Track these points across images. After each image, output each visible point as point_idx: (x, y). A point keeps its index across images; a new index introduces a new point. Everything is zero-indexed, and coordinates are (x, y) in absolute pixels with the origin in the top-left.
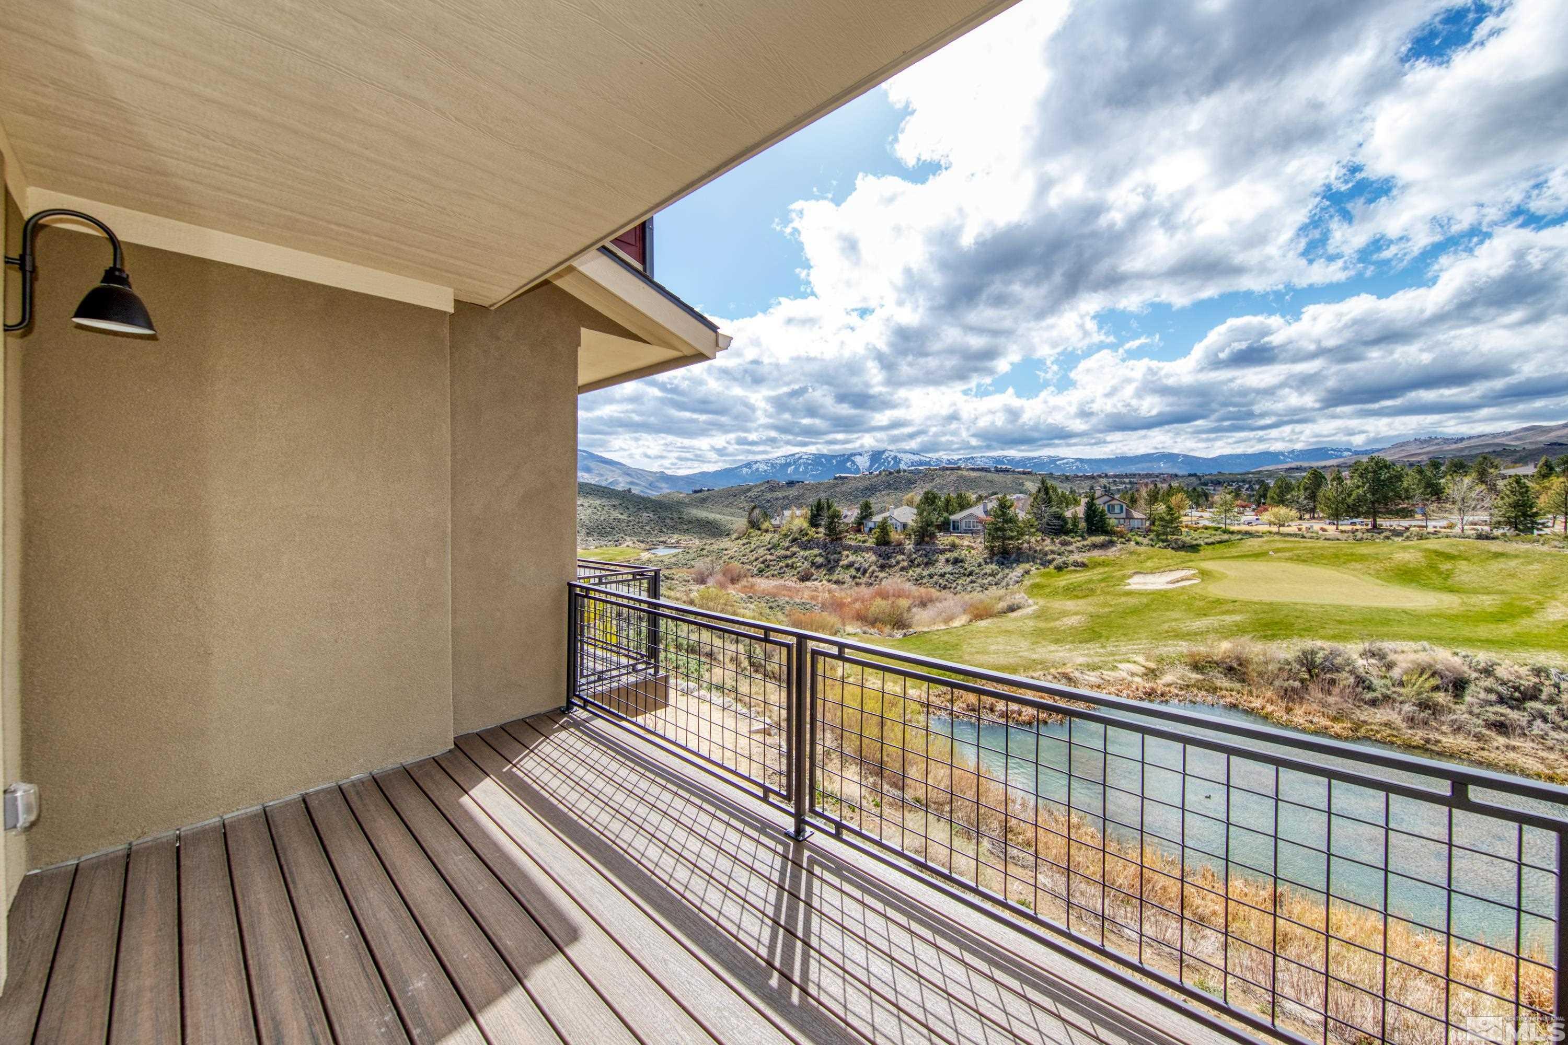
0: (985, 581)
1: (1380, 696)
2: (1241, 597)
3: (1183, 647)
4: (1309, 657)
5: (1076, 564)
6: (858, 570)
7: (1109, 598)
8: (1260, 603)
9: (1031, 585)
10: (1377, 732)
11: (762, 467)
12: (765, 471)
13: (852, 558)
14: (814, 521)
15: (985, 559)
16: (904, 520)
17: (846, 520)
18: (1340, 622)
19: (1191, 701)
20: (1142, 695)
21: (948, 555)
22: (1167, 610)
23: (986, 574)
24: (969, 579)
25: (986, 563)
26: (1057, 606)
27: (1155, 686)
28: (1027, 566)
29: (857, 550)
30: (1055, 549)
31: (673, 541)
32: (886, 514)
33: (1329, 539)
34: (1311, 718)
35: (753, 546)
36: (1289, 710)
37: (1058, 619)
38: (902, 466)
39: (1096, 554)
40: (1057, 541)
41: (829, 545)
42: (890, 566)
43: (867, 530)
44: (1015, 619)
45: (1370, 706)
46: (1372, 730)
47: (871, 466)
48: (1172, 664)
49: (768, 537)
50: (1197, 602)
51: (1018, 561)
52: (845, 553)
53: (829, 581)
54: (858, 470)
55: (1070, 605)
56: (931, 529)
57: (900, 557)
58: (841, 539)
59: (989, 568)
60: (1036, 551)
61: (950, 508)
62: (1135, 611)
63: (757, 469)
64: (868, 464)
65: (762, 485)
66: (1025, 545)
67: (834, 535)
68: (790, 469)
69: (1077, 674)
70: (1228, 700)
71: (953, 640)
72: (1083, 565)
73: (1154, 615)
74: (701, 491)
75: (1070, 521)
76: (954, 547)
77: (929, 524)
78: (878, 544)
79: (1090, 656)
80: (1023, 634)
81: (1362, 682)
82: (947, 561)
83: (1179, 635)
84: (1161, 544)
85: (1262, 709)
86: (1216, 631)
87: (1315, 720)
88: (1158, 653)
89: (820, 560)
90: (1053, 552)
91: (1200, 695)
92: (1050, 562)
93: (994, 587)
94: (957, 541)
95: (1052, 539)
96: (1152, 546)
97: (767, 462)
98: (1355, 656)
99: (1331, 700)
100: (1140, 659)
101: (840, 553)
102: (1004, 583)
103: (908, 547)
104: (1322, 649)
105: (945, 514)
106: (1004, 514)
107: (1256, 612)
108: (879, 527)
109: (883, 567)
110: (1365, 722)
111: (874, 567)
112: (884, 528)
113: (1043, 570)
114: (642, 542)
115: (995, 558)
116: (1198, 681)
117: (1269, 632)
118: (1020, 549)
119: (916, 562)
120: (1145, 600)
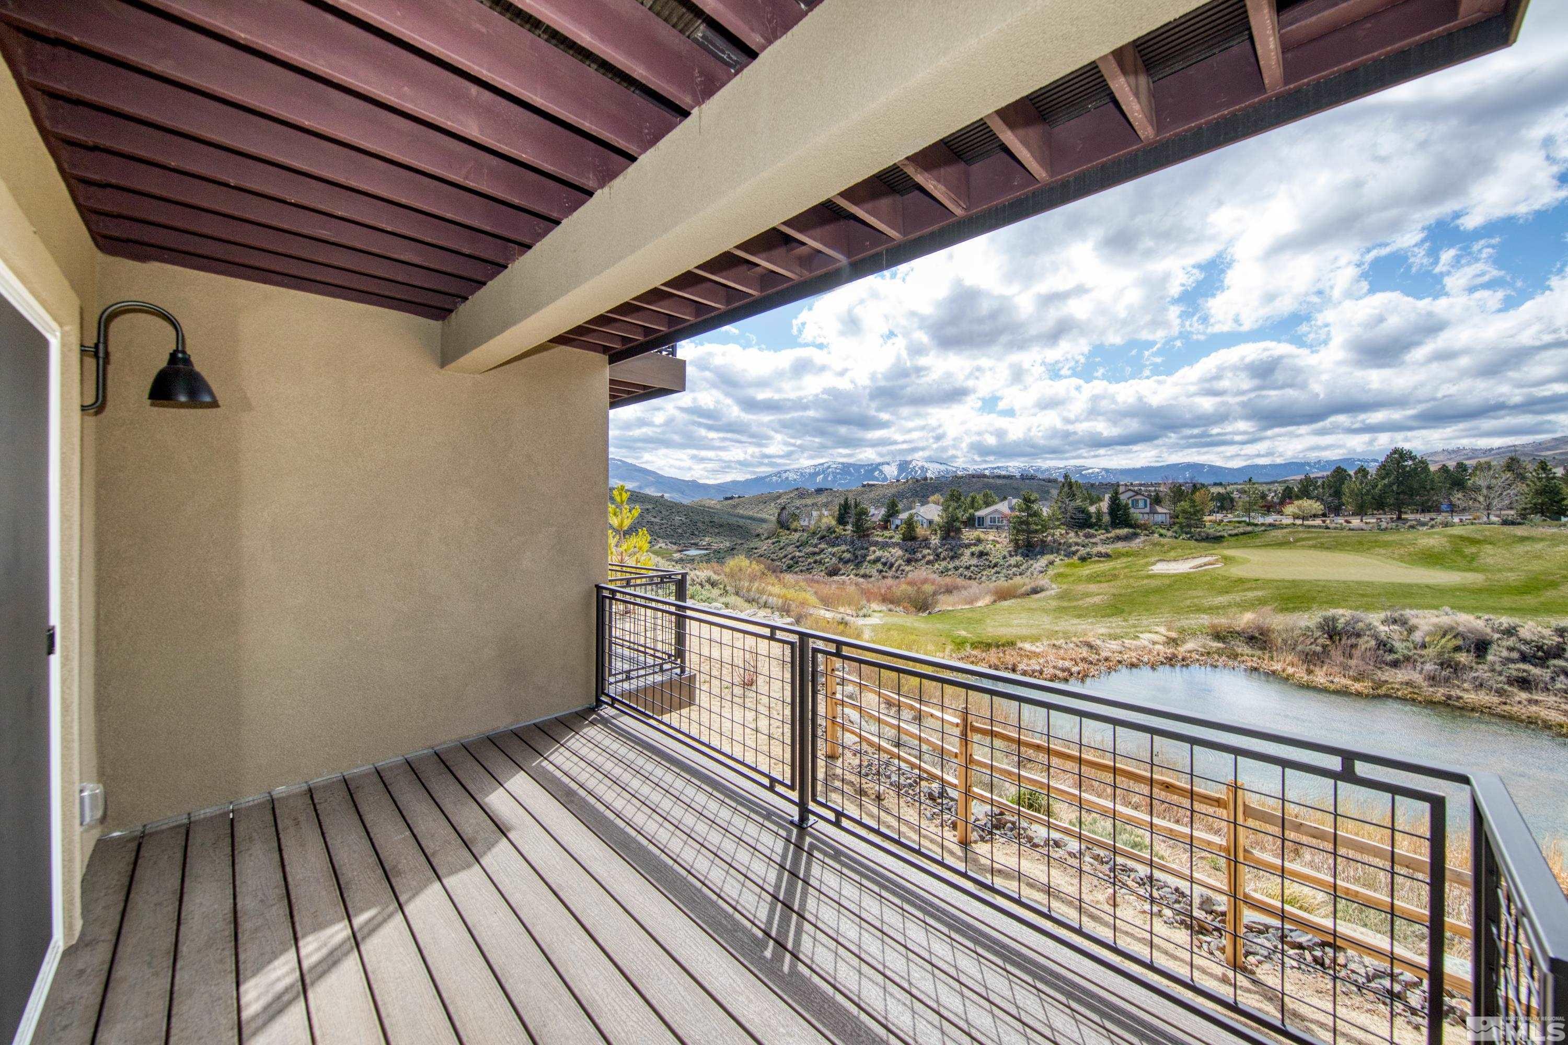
0: (1010, 572)
1: (1401, 658)
2: (1263, 576)
3: (1205, 620)
4: (1331, 623)
5: (1100, 555)
6: (884, 564)
7: (1131, 580)
8: (1283, 581)
9: (1055, 574)
10: (1398, 690)
11: (792, 476)
12: (795, 480)
13: (878, 553)
14: (841, 520)
15: (1010, 552)
16: (930, 517)
17: (874, 519)
18: (1363, 595)
19: (1212, 665)
20: (1163, 660)
21: (973, 549)
22: (1190, 589)
23: (1010, 565)
24: (993, 571)
25: (1011, 556)
26: (1080, 588)
27: (1176, 652)
28: (1051, 557)
29: (884, 546)
30: (1079, 541)
31: (704, 543)
32: (913, 511)
33: (1353, 530)
34: (1331, 678)
35: (782, 544)
36: (1310, 672)
37: (1081, 599)
38: (929, 475)
39: (1120, 545)
40: (1081, 534)
41: (856, 541)
42: (917, 561)
43: (893, 527)
44: (1039, 600)
45: (1391, 666)
46: (1393, 688)
47: (899, 475)
48: (1194, 634)
49: (796, 536)
50: (1220, 582)
51: (1042, 553)
52: (872, 548)
53: (856, 575)
54: (885, 479)
55: (1093, 587)
56: (958, 524)
57: (926, 551)
58: (868, 536)
59: (1013, 561)
60: (1060, 544)
61: (976, 504)
62: (1157, 591)
63: (787, 478)
64: (896, 473)
65: (791, 492)
66: (1050, 538)
67: (862, 531)
68: (820, 478)
69: (1099, 642)
70: (1249, 664)
71: (977, 616)
72: (1107, 556)
73: (1176, 593)
74: (731, 498)
75: (1094, 515)
76: (979, 541)
77: (954, 519)
78: (904, 539)
79: (1113, 628)
80: (1044, 610)
81: (1384, 645)
82: (973, 554)
83: (1199, 610)
84: (1184, 536)
85: (1283, 671)
86: (1238, 605)
87: (1336, 680)
88: (1179, 625)
89: (847, 556)
90: (1077, 544)
91: (1221, 660)
92: (1074, 553)
93: (1019, 577)
94: (982, 536)
95: (1076, 532)
96: (1176, 538)
97: (796, 471)
98: (1376, 623)
99: (1353, 662)
100: (1162, 630)
101: (867, 549)
102: (1028, 573)
103: (933, 542)
104: (1343, 615)
105: (971, 511)
106: (1028, 508)
107: (1278, 588)
108: (906, 523)
109: (909, 561)
110: (1386, 681)
111: (900, 562)
112: (910, 524)
113: (1067, 560)
114: (675, 544)
115: (1020, 551)
116: (1219, 649)
117: (1291, 605)
118: (1045, 542)
119: (942, 556)
120: (1168, 582)
